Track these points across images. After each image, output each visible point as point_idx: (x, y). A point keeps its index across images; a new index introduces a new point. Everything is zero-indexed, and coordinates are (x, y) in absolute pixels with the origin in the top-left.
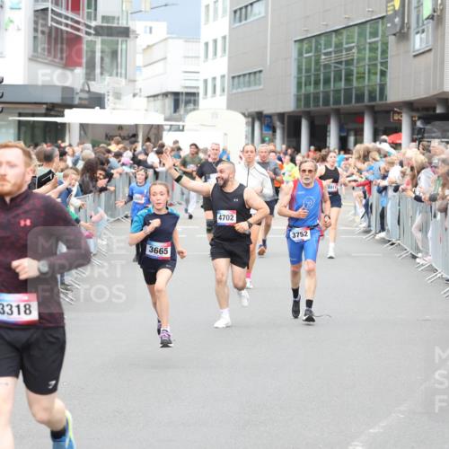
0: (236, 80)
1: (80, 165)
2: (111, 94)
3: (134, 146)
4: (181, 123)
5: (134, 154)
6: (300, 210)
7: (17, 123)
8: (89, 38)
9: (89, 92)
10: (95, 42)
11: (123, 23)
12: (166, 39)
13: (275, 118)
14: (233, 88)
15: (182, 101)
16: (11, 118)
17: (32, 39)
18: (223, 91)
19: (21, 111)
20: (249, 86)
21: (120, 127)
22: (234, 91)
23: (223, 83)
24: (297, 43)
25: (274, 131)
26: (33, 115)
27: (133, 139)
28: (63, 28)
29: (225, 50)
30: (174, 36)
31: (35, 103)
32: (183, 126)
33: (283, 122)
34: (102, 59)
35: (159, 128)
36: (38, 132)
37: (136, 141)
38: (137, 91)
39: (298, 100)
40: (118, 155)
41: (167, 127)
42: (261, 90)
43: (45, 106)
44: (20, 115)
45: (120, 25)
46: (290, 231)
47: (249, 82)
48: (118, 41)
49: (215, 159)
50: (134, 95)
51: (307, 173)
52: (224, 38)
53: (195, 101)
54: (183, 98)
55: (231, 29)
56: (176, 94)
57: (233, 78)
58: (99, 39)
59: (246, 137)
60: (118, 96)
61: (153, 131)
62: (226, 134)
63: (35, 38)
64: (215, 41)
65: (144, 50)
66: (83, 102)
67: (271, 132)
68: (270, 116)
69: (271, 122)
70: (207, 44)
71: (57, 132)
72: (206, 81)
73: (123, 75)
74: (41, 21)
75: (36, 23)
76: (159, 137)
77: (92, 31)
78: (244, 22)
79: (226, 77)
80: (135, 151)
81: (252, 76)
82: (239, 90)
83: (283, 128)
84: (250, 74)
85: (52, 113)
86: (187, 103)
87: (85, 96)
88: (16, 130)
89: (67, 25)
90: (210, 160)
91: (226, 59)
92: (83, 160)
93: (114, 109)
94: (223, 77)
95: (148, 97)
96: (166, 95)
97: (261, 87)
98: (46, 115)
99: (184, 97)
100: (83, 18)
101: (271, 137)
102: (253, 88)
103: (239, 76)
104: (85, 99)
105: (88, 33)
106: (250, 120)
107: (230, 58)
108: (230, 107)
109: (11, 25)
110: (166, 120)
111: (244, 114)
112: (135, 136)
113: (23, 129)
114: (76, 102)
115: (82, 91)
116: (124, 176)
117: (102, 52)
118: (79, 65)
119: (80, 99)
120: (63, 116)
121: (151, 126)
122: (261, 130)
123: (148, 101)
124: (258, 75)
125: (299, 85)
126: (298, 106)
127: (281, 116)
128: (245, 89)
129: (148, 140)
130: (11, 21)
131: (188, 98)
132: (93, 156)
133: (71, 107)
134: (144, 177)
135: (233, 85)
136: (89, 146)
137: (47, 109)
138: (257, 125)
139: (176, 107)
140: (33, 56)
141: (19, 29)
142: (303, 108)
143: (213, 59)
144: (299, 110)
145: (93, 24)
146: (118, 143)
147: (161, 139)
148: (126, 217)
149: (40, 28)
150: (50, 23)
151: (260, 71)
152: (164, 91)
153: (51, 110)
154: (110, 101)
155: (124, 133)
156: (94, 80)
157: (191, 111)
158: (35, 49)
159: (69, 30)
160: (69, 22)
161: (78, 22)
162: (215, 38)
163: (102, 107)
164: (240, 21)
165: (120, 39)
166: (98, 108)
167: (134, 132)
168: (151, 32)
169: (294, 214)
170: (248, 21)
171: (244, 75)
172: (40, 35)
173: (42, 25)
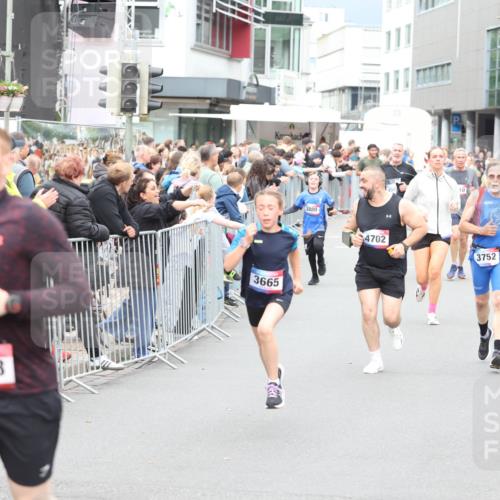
0: (421, 73)
1: (247, 168)
2: (282, 88)
3: (307, 147)
4: (359, 122)
5: (307, 156)
6: (488, 225)
7: (177, 120)
8: (258, 26)
9: (257, 85)
10: (265, 30)
11: (296, 10)
12: (343, 28)
13: (465, 118)
14: (418, 83)
15: (360, 96)
16: (171, 114)
17: (195, 26)
18: (407, 85)
19: (182, 107)
20: (436, 80)
21: (292, 126)
22: (419, 86)
23: (406, 77)
24: (490, 33)
25: (464, 131)
26: (196, 111)
27: (307, 138)
28: (229, 14)
29: (409, 41)
30: (352, 24)
31: (198, 98)
32: (362, 125)
33: (473, 121)
34: (272, 49)
35: (335, 127)
36: (201, 130)
37: (310, 141)
38: (311, 86)
39: (491, 96)
40: (289, 156)
41: (344, 126)
42: (450, 84)
43: (208, 101)
44: (181, 111)
45: (293, 12)
46: (474, 251)
47: (436, 76)
48: (290, 30)
49: (396, 162)
50: (308, 90)
51: (496, 178)
52: (409, 26)
53: (375, 96)
54: (361, 94)
55: (417, 17)
56: (354, 89)
57: (418, 71)
58: (268, 28)
59: (432, 138)
60: (289, 90)
61: (328, 129)
62: (409, 134)
63: (198, 25)
64: (398, 30)
65: (319, 39)
66: (251, 97)
67: (460, 133)
68: (459, 115)
69: (460, 121)
70: (389, 33)
71: (222, 130)
72: (387, 75)
73: (296, 68)
74: (205, 7)
75: (199, 8)
76: (335, 137)
77: (261, 18)
78: (430, 9)
79: (411, 70)
80: (308, 151)
81: (439, 69)
82: (425, 85)
83: (474, 128)
84: (436, 67)
85: (217, 109)
86: (367, 98)
87: (253, 90)
88: (177, 128)
89: (233, 11)
90: (391, 163)
91: (410, 50)
92: (251, 161)
93: (285, 105)
94: (407, 69)
95: (323, 92)
96: (342, 89)
97: (450, 82)
98: (209, 111)
99: (363, 93)
100: (251, 4)
101: (460, 138)
102: (440, 83)
103: (425, 70)
104: (254, 94)
105: (257, 21)
106: (437, 118)
107: (415, 49)
108: (414, 104)
109: (172, 10)
110: (343, 118)
111: (429, 112)
112: (307, 135)
113: (184, 126)
114: (243, 96)
115: (250, 84)
116: (296, 179)
117: (272, 42)
118: (247, 55)
119: (248, 93)
120: (228, 113)
121: (327, 125)
122: (449, 130)
123: (323, 97)
124: (446, 68)
125: (492, 80)
126: (491, 103)
127: (472, 114)
128: (431, 84)
129: (323, 140)
130: (173, 7)
131: (367, 94)
132: (261, 157)
133: (237, 102)
134: (317, 182)
135: (418, 79)
136: (258, 146)
137: (211, 104)
138: (444, 124)
139: (354, 103)
140: (196, 45)
141: (180, 16)
142: (496, 106)
143: (396, 50)
144: (492, 107)
145: (263, 10)
146: (288, 143)
147: (337, 138)
148: (298, 225)
149: (204, 15)
150: (214, 9)
151: (449, 64)
152: (341, 85)
153: (215, 105)
154: (280, 97)
155: (295, 132)
156: (263, 72)
157: (370, 108)
158: (198, 39)
159: (236, 17)
160: (236, 8)
161: (246, 8)
162: (398, 27)
163: (272, 103)
164: (427, 8)
165: (292, 27)
166: (267, 104)
167: (308, 132)
168: (326, 20)
169: (478, 230)
170: (436, 7)
171: (430, 68)
172: (203, 22)
173: (207, 12)
